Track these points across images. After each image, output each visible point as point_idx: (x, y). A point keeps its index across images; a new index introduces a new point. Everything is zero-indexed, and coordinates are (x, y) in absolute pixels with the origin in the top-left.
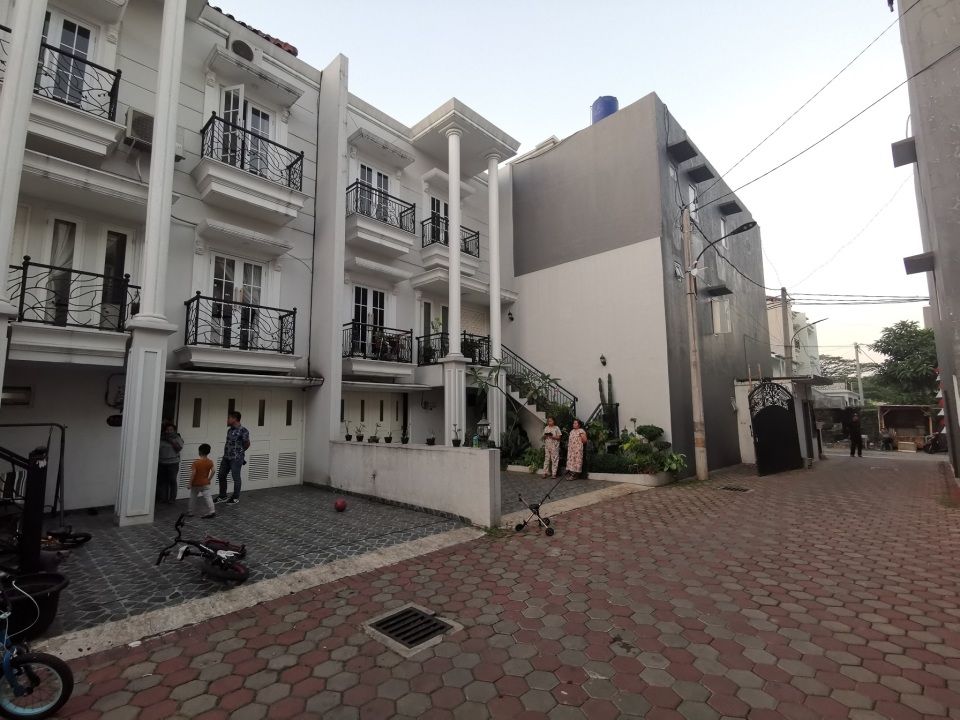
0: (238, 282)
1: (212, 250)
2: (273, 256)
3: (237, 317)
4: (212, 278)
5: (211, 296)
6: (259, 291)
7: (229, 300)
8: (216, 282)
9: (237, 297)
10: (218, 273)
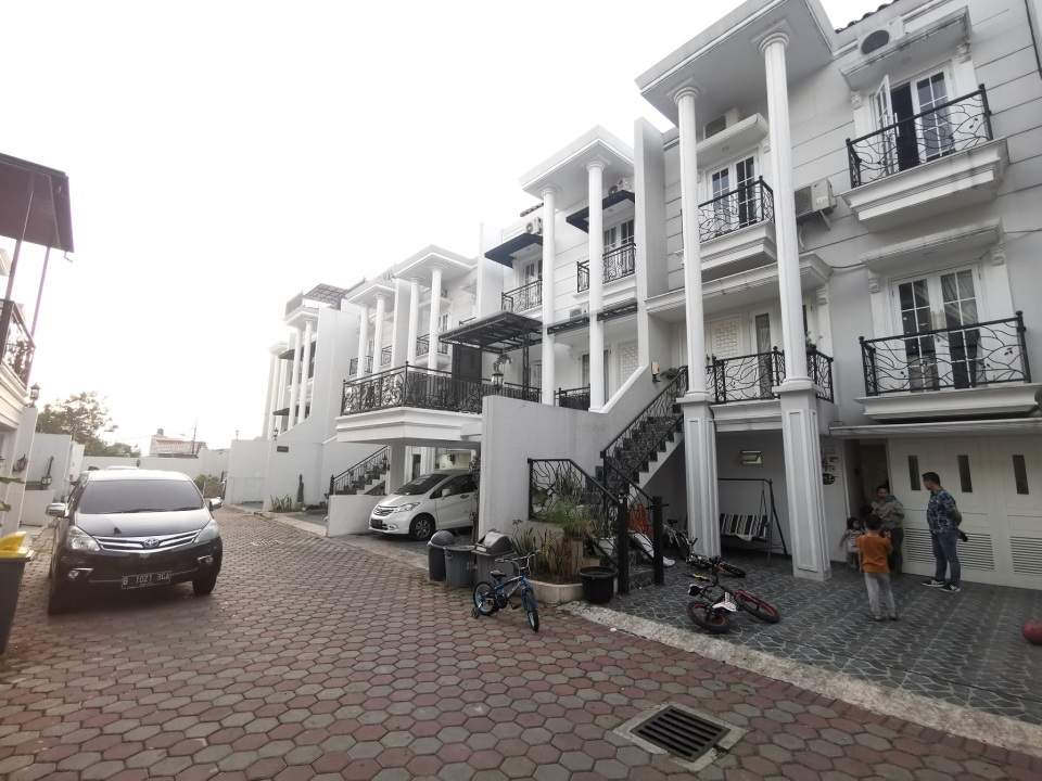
0: (936, 303)
1: (891, 281)
2: (987, 249)
3: (942, 347)
4: (899, 312)
5: (902, 333)
6: (974, 302)
7: (928, 331)
8: (904, 315)
9: (939, 322)
10: (906, 304)
